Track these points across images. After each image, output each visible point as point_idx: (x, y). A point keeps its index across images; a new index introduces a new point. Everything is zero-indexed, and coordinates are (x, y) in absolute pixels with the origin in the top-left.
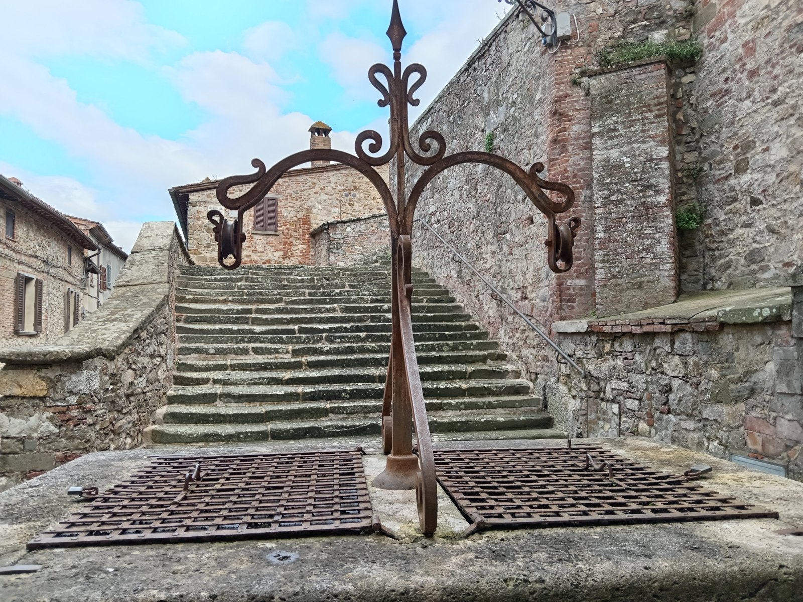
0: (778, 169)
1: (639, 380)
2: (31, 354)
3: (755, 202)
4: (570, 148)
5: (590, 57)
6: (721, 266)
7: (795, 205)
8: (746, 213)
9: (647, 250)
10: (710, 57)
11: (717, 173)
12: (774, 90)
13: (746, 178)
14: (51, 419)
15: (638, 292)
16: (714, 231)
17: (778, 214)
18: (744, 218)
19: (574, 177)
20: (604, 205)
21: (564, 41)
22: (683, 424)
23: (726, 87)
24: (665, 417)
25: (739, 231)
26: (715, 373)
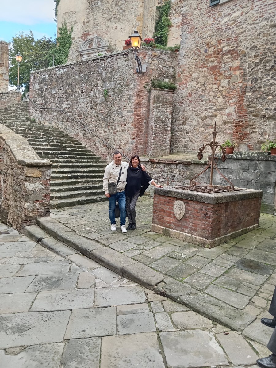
0: (194, 127)
1: (166, 174)
2: (39, 163)
3: (187, 133)
4: (142, 107)
5: (149, 80)
6: (176, 147)
7: (197, 136)
8: (184, 135)
9: (164, 141)
10: (179, 92)
11: (177, 123)
12: (195, 108)
13: (185, 127)
14: (42, 184)
15: (161, 152)
16: (175, 137)
17: (193, 137)
18: (184, 136)
19: (142, 115)
20: (155, 128)
21: (143, 73)
22: (178, 184)
23: (183, 101)
24: (173, 183)
25: (181, 139)
26: (188, 173)
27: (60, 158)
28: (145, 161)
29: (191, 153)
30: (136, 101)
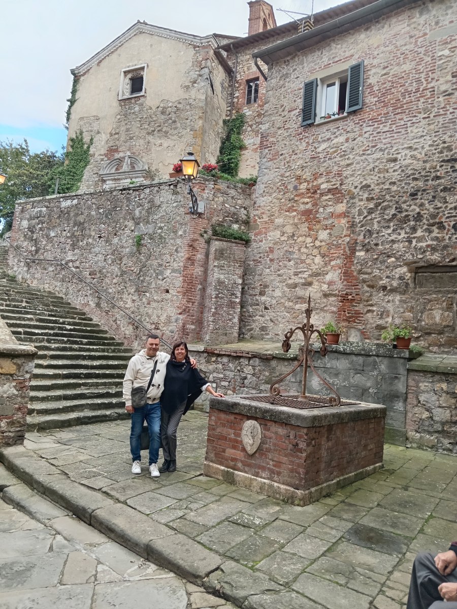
0: (277, 299)
1: (231, 375)
2: (15, 350)
3: (266, 308)
4: (196, 264)
5: (209, 225)
6: (248, 329)
7: (281, 314)
8: (262, 311)
9: (230, 320)
10: (254, 245)
11: (251, 292)
12: (279, 270)
13: (263, 298)
14: (15, 387)
15: (225, 337)
16: (247, 314)
17: (275, 315)
18: (261, 313)
19: (196, 278)
20: (216, 298)
21: (200, 215)
22: (250, 391)
23: (260, 260)
24: (242, 389)
25: (257, 317)
26: (267, 374)
27: (52, 341)
28: (198, 352)
29: (272, 340)
30: (187, 256)
